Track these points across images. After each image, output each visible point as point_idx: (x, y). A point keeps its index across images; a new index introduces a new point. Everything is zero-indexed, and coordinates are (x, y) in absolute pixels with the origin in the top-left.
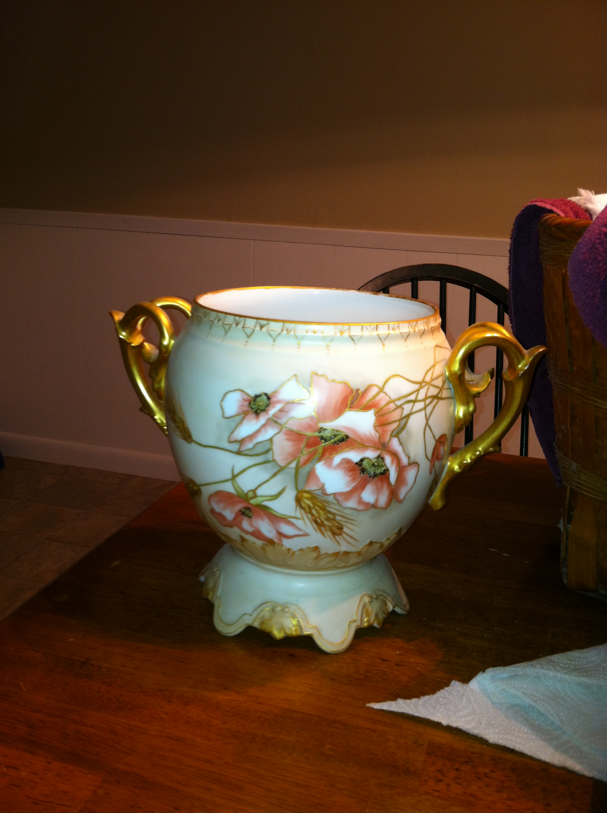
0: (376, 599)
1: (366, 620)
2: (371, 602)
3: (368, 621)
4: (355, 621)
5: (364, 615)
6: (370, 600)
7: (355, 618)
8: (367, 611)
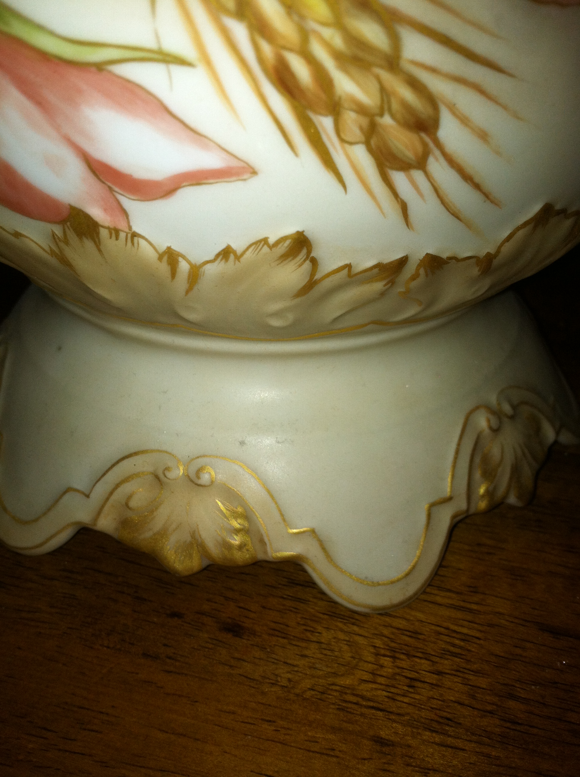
0: (512, 418)
1: (482, 490)
2: (496, 431)
3: (490, 493)
4: (450, 499)
5: (478, 475)
6: (494, 423)
7: (449, 490)
8: (486, 460)
